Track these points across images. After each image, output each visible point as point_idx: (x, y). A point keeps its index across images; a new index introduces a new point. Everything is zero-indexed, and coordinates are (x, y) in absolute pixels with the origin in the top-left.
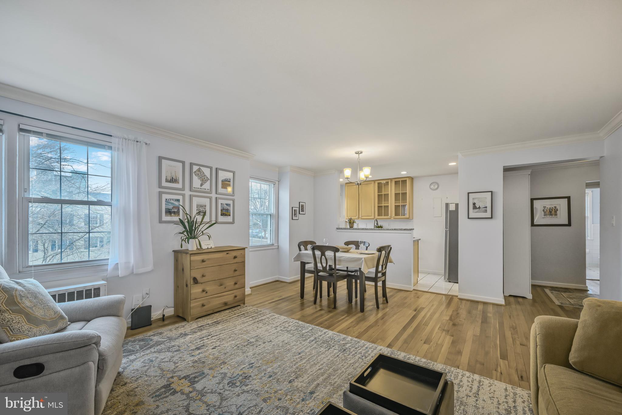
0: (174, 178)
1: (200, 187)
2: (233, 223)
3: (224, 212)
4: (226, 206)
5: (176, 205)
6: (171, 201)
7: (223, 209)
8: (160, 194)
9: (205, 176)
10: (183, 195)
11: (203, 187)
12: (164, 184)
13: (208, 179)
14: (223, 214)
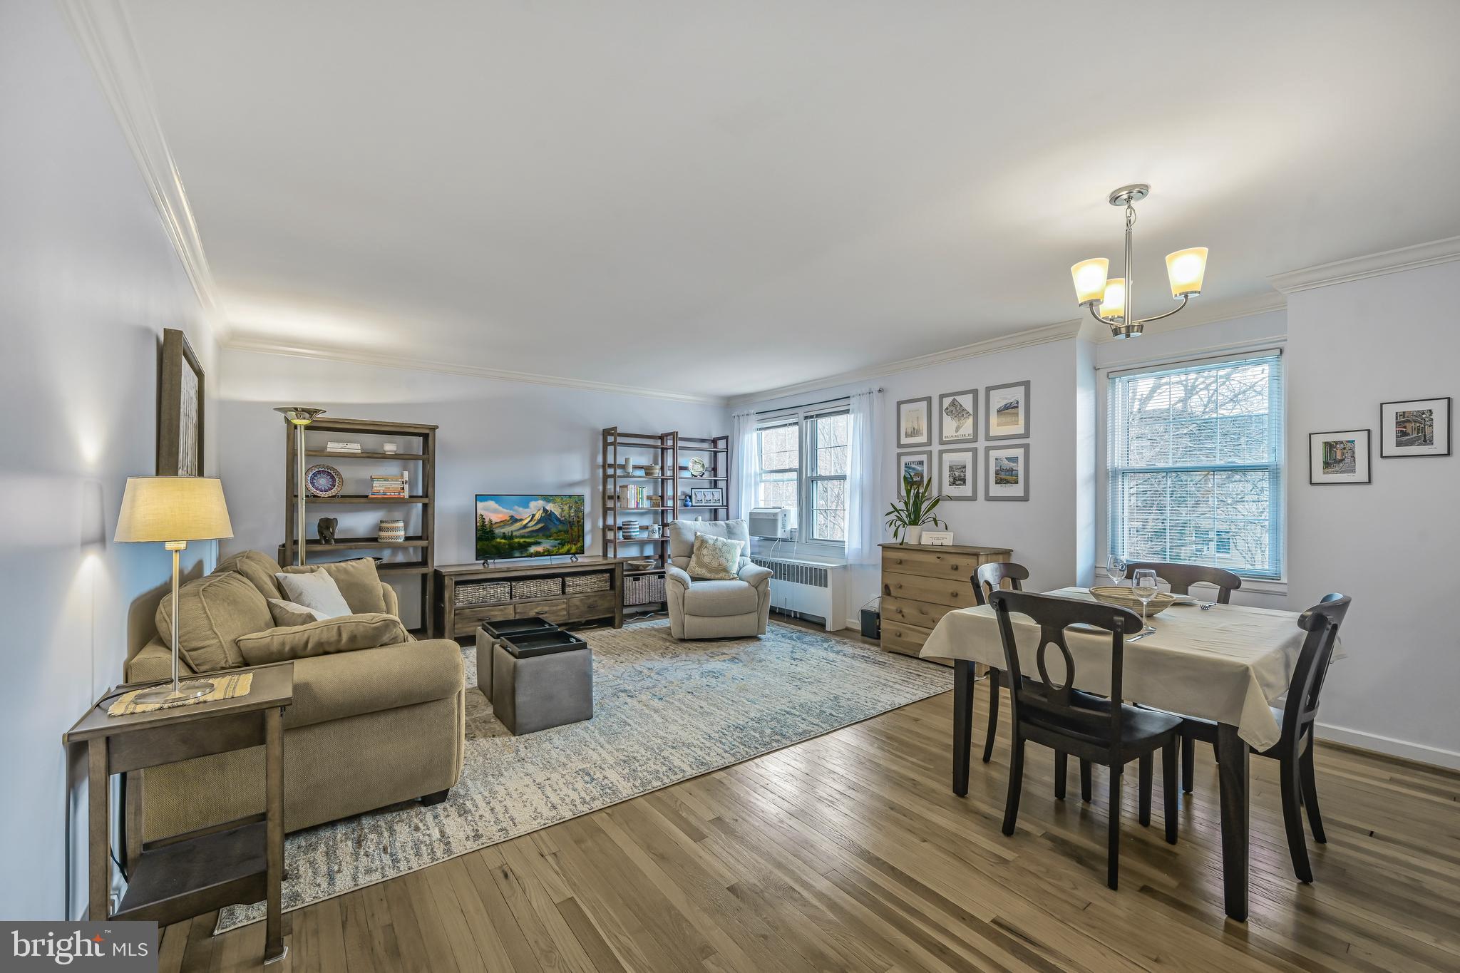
0: (916, 428)
1: (954, 434)
2: (1025, 498)
3: (1003, 477)
4: (1007, 462)
5: (918, 470)
6: (913, 466)
7: (1002, 470)
8: (899, 456)
9: (963, 410)
10: (930, 454)
11: (961, 432)
12: (904, 441)
13: (970, 415)
14: (1001, 480)
